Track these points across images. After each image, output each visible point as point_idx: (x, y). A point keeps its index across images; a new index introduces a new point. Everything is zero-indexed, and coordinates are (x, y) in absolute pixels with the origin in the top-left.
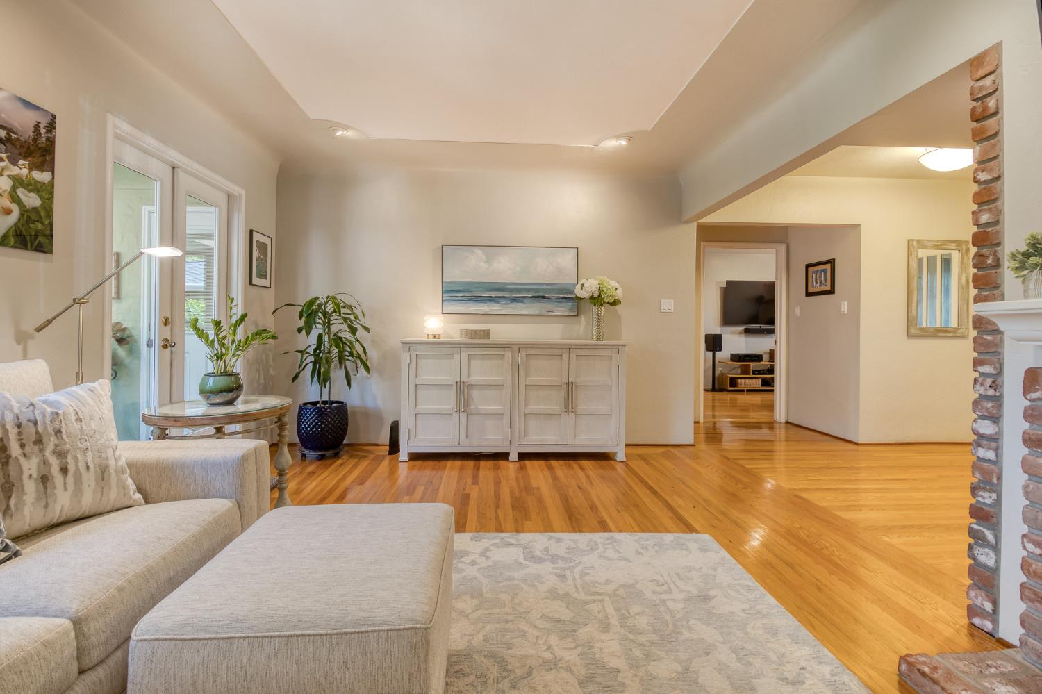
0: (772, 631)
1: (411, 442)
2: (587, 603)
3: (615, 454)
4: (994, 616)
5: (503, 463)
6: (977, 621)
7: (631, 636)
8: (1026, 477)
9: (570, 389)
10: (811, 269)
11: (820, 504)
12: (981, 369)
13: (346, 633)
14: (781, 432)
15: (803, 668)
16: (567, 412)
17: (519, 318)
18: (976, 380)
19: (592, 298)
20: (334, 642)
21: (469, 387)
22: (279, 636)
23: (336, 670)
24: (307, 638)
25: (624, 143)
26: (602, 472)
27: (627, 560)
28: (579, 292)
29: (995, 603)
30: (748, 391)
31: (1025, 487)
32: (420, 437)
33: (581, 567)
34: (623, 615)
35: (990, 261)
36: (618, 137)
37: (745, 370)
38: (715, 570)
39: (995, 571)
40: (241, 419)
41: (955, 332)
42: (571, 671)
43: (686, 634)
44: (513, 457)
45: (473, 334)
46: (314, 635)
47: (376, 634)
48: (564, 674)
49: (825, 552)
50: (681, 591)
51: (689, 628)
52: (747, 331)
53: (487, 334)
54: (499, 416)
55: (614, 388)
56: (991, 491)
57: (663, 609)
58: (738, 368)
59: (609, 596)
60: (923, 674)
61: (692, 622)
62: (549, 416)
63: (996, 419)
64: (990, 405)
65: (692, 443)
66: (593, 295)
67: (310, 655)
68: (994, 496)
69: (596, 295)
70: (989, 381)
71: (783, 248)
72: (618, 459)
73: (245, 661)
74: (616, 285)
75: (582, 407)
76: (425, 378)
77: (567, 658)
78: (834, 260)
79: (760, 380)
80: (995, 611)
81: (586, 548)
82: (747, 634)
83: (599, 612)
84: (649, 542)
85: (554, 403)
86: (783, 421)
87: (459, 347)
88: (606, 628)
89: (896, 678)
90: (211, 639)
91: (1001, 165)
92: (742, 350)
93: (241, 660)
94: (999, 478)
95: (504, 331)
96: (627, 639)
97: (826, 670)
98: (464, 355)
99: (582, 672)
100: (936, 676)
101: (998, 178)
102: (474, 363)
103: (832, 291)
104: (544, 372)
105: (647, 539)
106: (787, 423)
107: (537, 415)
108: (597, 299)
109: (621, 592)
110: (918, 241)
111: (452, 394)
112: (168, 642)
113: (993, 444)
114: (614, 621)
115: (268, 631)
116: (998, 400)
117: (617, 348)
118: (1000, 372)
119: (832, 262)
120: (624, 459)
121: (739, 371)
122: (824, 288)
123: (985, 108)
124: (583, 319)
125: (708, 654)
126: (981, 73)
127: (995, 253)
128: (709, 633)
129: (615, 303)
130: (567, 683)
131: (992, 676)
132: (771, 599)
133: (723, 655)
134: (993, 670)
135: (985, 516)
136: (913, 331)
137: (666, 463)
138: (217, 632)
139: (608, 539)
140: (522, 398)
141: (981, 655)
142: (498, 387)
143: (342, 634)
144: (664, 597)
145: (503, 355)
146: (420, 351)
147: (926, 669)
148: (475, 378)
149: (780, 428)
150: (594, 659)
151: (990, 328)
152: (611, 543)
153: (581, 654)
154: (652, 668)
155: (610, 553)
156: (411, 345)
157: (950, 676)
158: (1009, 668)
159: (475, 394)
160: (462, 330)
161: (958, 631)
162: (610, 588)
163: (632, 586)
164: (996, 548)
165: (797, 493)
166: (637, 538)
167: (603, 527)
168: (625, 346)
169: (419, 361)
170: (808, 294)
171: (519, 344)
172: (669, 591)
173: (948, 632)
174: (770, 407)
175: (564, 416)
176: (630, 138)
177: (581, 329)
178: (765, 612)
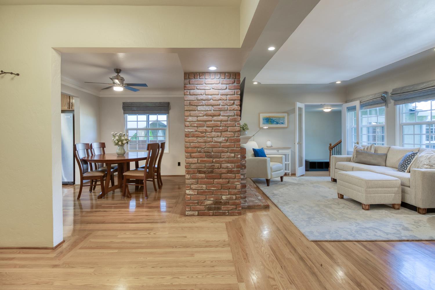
50: (316, 220)
51: (313, 213)
109: (335, 219)
125: (308, 210)
163: (332, 221)
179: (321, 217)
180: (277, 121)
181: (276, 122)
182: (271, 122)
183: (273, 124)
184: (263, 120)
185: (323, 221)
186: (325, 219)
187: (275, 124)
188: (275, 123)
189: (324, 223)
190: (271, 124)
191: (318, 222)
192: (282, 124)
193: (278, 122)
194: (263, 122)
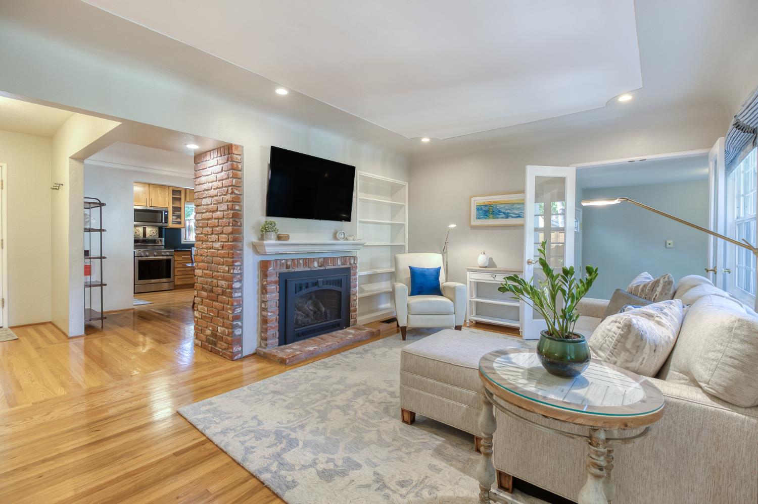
4: (241, 352)
6: (236, 357)
12: (236, 264)
29: (241, 346)
35: (239, 224)
39: (242, 335)
63: (240, 281)
64: (239, 277)
68: (241, 308)
70: (239, 267)
91: (243, 190)
94: (242, 301)
101: (242, 194)
113: (240, 290)
116: (241, 274)
118: (242, 264)
126: (237, 153)
127: (240, 221)
135: (238, 317)
151: (239, 249)
164: (242, 327)
180: (508, 211)
181: (504, 213)
182: (493, 213)
183: (498, 218)
184: (478, 209)
187: (503, 218)
188: (503, 215)
190: (494, 218)
192: (519, 216)
193: (508, 213)
194: (477, 215)
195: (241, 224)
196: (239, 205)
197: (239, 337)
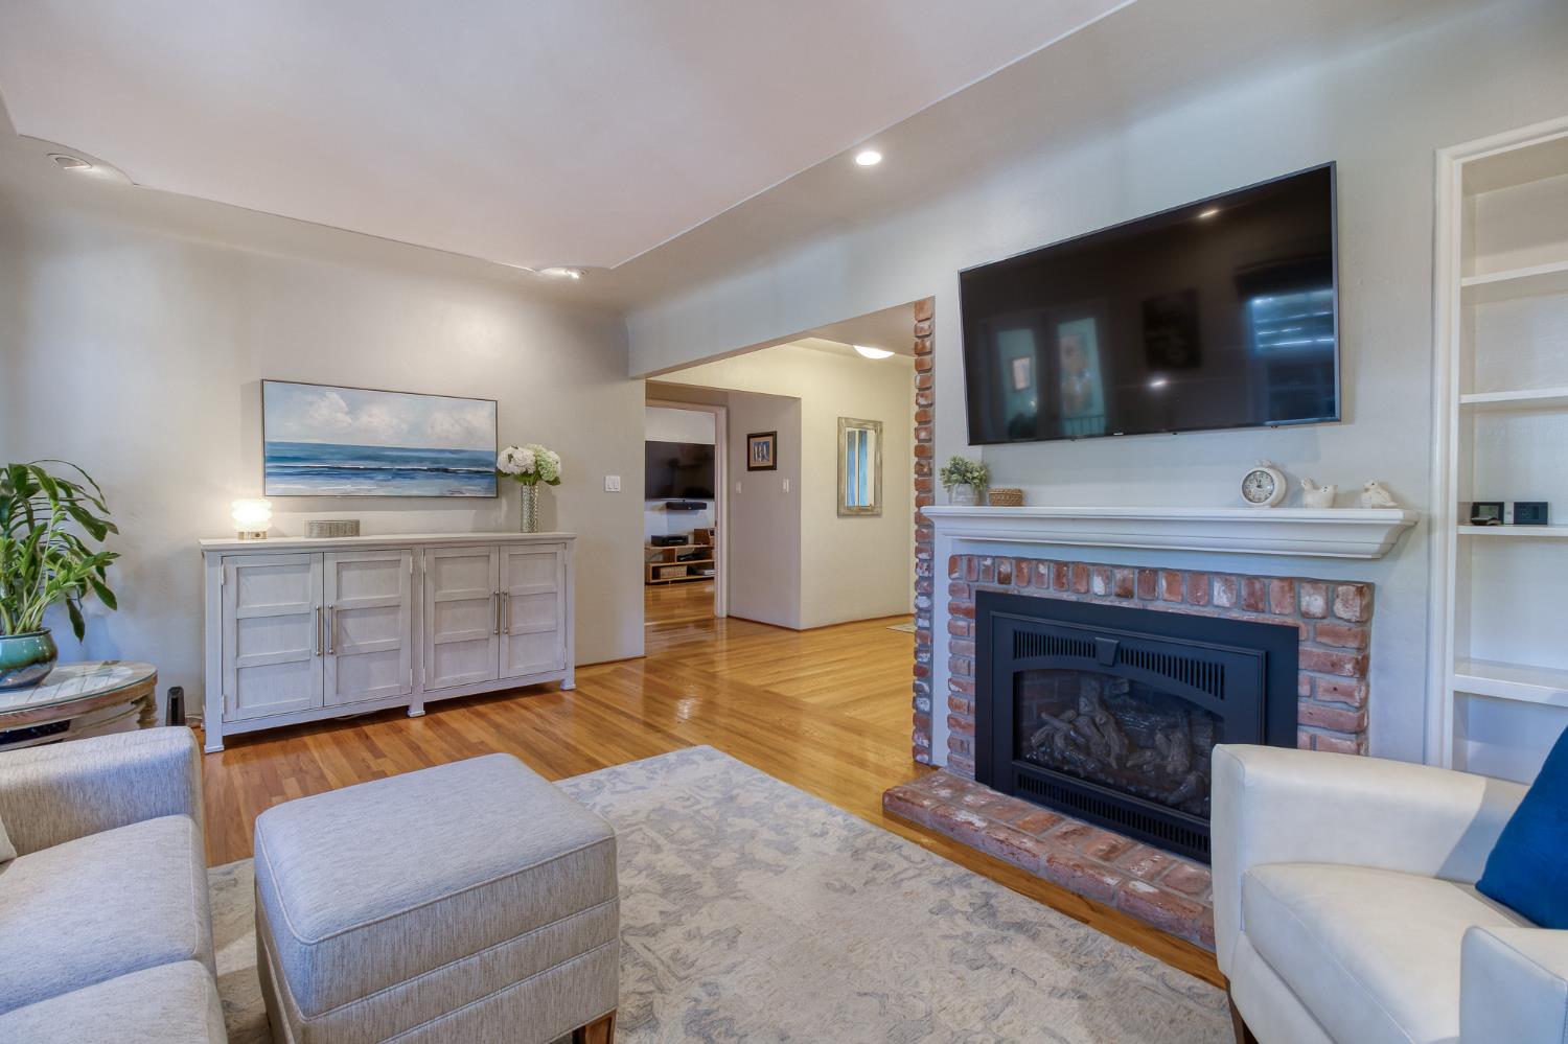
0: (794, 806)
1: (229, 717)
2: (627, 835)
3: (560, 683)
4: (928, 750)
5: (401, 722)
6: (919, 758)
7: (684, 847)
8: (950, 636)
9: (501, 602)
10: (752, 440)
11: (789, 695)
12: (920, 556)
13: (546, 863)
14: (722, 627)
15: (824, 824)
16: (498, 634)
17: (405, 501)
18: (917, 564)
19: (525, 474)
20: (537, 874)
21: (340, 613)
22: (482, 886)
23: (541, 900)
24: (510, 879)
25: (575, 275)
26: (553, 706)
27: (644, 788)
28: (502, 464)
29: (930, 739)
30: (673, 582)
31: (950, 644)
32: (245, 706)
33: (598, 807)
34: (667, 834)
35: (926, 470)
36: (569, 268)
37: (669, 557)
38: (728, 773)
39: (929, 714)
40: (107, 702)
41: (872, 511)
42: (647, 891)
43: (730, 830)
44: (417, 710)
45: (333, 529)
46: (517, 874)
47: (573, 855)
48: (643, 896)
49: (807, 735)
50: (708, 799)
51: (730, 825)
52: (670, 507)
53: (354, 528)
54: (393, 653)
55: (560, 597)
56: (926, 652)
57: (700, 819)
58: (659, 553)
59: (644, 823)
60: (899, 799)
61: (730, 820)
62: (471, 643)
63: (929, 594)
64: (925, 584)
65: (642, 654)
66: (527, 471)
67: (515, 894)
68: (929, 655)
69: (531, 471)
70: (925, 565)
71: (722, 412)
72: (566, 687)
73: (450, 921)
74: (557, 457)
75: (518, 625)
76: (253, 606)
77: (638, 883)
78: (776, 432)
79: (685, 568)
80: (930, 745)
81: (593, 789)
82: (775, 813)
83: (643, 839)
84: (655, 766)
85: (478, 623)
86: (724, 615)
87: (322, 552)
88: (658, 849)
89: (881, 808)
90: (410, 911)
91: (933, 394)
92: (664, 532)
93: (447, 922)
94: (932, 641)
95: (387, 523)
96: (682, 850)
97: (839, 819)
98: (331, 565)
99: (659, 888)
100: (907, 797)
101: (931, 405)
102: (345, 574)
103: (773, 468)
104: (465, 580)
105: (652, 764)
106: (729, 617)
107: (452, 645)
108: (531, 477)
109: (653, 816)
110: (846, 419)
111: (310, 630)
112: (360, 931)
113: (928, 615)
114: (662, 841)
115: (468, 885)
116: (930, 579)
117: (563, 542)
118: (932, 559)
119: (773, 434)
120: (573, 686)
121: (661, 558)
122: (766, 464)
123: (924, 346)
124: (504, 501)
125: (753, 838)
126: (922, 316)
127: (929, 464)
128: (748, 823)
129: (555, 482)
130: (649, 901)
131: (936, 787)
132: (781, 783)
133: (766, 834)
134: (936, 784)
135: (923, 672)
136: (842, 511)
137: (623, 682)
138: (412, 904)
139: (610, 774)
140: (431, 621)
141: (928, 776)
142: (392, 608)
143: (542, 865)
144: (696, 808)
145: (399, 561)
146: (243, 562)
147: (901, 795)
148: (350, 599)
149: (721, 624)
150: (662, 875)
151: (926, 523)
152: (615, 778)
153: (648, 876)
154: (715, 863)
155: (621, 787)
156: (224, 553)
157: (915, 794)
158: (943, 779)
159: (351, 624)
160: (311, 524)
161: (908, 768)
162: (642, 816)
163: (661, 808)
164: (930, 696)
165: (767, 688)
166: (640, 765)
167: (595, 765)
168: (573, 539)
169: (243, 580)
170: (750, 469)
171: (424, 544)
172: (698, 802)
173: (904, 770)
174: (709, 600)
175: (494, 640)
176: (584, 271)
177: (502, 517)
178: (782, 794)
179: (698, 812)
185: (688, 799)
186: (684, 807)
189: (684, 792)
191: (702, 793)
195: (930, 470)
196: (926, 429)
197: (925, 717)
